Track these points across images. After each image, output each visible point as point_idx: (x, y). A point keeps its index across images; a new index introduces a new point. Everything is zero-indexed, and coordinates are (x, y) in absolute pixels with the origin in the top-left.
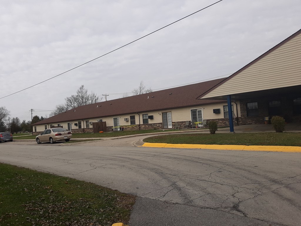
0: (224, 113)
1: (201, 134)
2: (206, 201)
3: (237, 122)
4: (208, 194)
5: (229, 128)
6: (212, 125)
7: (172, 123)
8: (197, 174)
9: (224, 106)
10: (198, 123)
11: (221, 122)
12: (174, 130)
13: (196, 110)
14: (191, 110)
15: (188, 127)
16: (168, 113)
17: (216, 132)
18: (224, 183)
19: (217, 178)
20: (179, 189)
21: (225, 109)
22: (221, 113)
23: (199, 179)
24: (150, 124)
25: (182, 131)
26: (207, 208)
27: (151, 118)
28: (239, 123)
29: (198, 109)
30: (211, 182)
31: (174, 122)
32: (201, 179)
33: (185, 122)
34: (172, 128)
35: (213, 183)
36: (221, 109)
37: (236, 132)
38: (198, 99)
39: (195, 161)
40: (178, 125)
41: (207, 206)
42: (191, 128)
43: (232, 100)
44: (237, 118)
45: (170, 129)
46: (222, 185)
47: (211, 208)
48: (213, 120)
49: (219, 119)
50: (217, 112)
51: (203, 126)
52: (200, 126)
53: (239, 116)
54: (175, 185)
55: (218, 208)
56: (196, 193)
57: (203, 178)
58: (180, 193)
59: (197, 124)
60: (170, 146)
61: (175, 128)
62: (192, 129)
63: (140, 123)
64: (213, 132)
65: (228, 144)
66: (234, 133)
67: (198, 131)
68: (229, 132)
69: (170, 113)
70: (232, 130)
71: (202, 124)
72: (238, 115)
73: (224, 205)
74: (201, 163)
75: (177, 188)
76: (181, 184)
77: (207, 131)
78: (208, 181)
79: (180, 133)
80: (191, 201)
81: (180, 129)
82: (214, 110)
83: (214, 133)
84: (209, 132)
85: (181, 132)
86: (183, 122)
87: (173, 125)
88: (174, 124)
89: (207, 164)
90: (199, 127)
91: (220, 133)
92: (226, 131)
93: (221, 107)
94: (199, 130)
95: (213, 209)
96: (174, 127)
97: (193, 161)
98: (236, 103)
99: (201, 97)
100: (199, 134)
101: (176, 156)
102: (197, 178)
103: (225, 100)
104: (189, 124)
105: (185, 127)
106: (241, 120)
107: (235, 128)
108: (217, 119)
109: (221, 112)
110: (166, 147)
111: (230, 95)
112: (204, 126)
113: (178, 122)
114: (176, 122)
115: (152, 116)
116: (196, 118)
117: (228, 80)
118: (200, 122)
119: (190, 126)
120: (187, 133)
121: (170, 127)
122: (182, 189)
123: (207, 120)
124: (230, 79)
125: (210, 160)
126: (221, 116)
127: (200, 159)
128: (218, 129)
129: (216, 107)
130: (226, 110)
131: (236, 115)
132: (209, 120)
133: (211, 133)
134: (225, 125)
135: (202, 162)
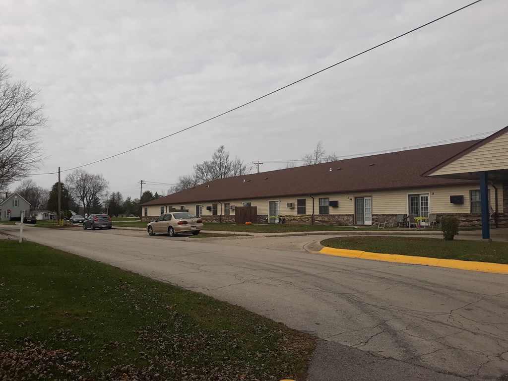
0: (472, 204)
1: (427, 239)
2: (445, 359)
3: (496, 221)
4: (450, 347)
5: (480, 232)
6: (448, 224)
7: (373, 215)
8: (425, 310)
9: (471, 192)
10: (421, 218)
11: (465, 219)
12: (376, 229)
13: (419, 195)
14: (409, 195)
15: (402, 225)
16: (365, 198)
17: (456, 237)
18: (479, 332)
19: (463, 321)
20: (395, 334)
21: (473, 197)
22: (465, 203)
23: (429, 319)
24: (331, 215)
25: (390, 232)
26: (450, 373)
27: (335, 205)
28: (499, 223)
29: (422, 193)
30: (452, 326)
31: (376, 215)
32: (432, 320)
33: (396, 215)
34: (371, 224)
35: (457, 330)
36: (465, 196)
37: (494, 240)
38: (424, 176)
39: (419, 287)
40: (382, 221)
41: (449, 370)
42: (408, 227)
43: (489, 181)
44: (496, 215)
45: (368, 228)
46: (475, 334)
47: (456, 375)
48: (448, 215)
49: (460, 214)
50: (457, 201)
51: (429, 224)
52: (423, 224)
53: (501, 210)
54: (385, 325)
55: (471, 376)
56: (426, 343)
57: (437, 318)
58: (396, 341)
59: (419, 221)
60: (370, 256)
61: (377, 224)
62: (410, 229)
63: (313, 213)
64: (449, 237)
65: (481, 260)
66: (491, 241)
67: (421, 234)
68: (480, 239)
69: (370, 198)
70: (486, 235)
71: (428, 221)
72: (499, 209)
73: (482, 373)
74: (430, 290)
75: (389, 331)
76: (397, 325)
77: (439, 235)
78: (447, 325)
79: (387, 236)
80: (418, 358)
81: (387, 227)
82: (451, 197)
83: (452, 239)
84: (442, 237)
85: (389, 234)
86: (392, 216)
87: (373, 220)
88: (376, 218)
89: (442, 294)
90: (423, 227)
91: (463, 240)
92: (475, 236)
93: (465, 193)
94: (422, 232)
95: (460, 376)
96: (375, 224)
97: (415, 286)
98: (495, 188)
99: (431, 173)
100: (423, 239)
101: (383, 275)
102: (426, 318)
103: (474, 181)
104: (404, 220)
105: (397, 224)
106: (503, 218)
107: (492, 231)
108: (456, 214)
109: (464, 201)
110: (362, 257)
111: (486, 173)
112: (431, 225)
113: (383, 215)
114: (380, 215)
115: (337, 202)
116: (417, 210)
117: (485, 144)
118: (426, 218)
119: (405, 222)
120: (400, 236)
121: (368, 223)
122: (398, 333)
123: (438, 215)
124: (489, 141)
125: (447, 287)
126: (466, 209)
127: (429, 283)
128: (459, 232)
129: (457, 193)
130: (475, 198)
131: (494, 210)
132: (442, 215)
133: (446, 239)
134: (470, 225)
135: (433, 289)
